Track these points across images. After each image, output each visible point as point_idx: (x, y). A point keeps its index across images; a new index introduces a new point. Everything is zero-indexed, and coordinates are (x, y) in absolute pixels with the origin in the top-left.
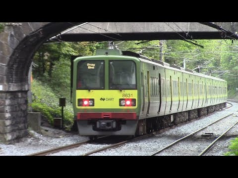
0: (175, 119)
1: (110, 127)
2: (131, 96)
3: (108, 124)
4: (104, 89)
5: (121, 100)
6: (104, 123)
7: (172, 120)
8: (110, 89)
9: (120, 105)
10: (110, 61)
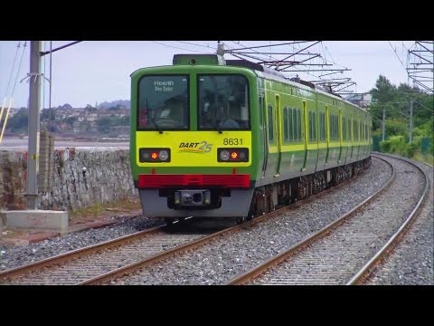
0: (333, 178)
1: (200, 203)
2: (239, 141)
3: (197, 197)
4: (188, 129)
5: (220, 150)
6: (188, 195)
7: (329, 179)
8: (199, 129)
9: (219, 160)
10: (199, 76)
